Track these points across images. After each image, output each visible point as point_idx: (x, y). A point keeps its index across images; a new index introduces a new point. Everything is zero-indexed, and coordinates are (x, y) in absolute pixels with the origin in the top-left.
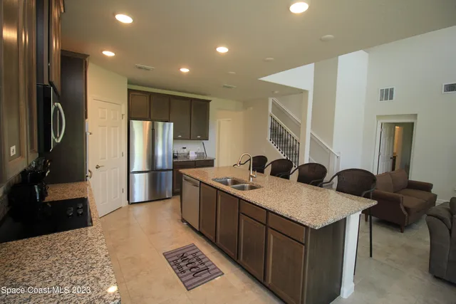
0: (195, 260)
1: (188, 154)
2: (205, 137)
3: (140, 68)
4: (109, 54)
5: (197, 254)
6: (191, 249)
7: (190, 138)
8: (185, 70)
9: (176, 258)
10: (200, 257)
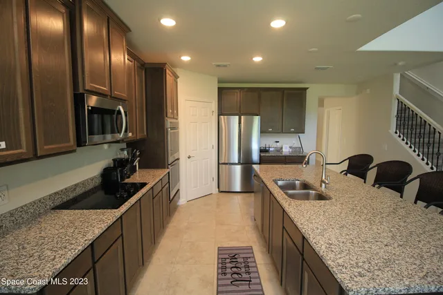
0: (243, 265)
1: (282, 148)
2: (300, 130)
3: (218, 66)
4: (186, 58)
5: (249, 260)
6: (246, 251)
7: (282, 131)
8: (258, 59)
9: (227, 256)
10: (250, 264)
